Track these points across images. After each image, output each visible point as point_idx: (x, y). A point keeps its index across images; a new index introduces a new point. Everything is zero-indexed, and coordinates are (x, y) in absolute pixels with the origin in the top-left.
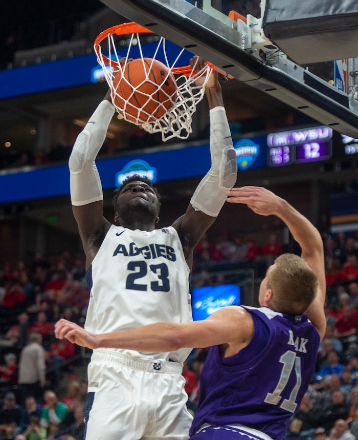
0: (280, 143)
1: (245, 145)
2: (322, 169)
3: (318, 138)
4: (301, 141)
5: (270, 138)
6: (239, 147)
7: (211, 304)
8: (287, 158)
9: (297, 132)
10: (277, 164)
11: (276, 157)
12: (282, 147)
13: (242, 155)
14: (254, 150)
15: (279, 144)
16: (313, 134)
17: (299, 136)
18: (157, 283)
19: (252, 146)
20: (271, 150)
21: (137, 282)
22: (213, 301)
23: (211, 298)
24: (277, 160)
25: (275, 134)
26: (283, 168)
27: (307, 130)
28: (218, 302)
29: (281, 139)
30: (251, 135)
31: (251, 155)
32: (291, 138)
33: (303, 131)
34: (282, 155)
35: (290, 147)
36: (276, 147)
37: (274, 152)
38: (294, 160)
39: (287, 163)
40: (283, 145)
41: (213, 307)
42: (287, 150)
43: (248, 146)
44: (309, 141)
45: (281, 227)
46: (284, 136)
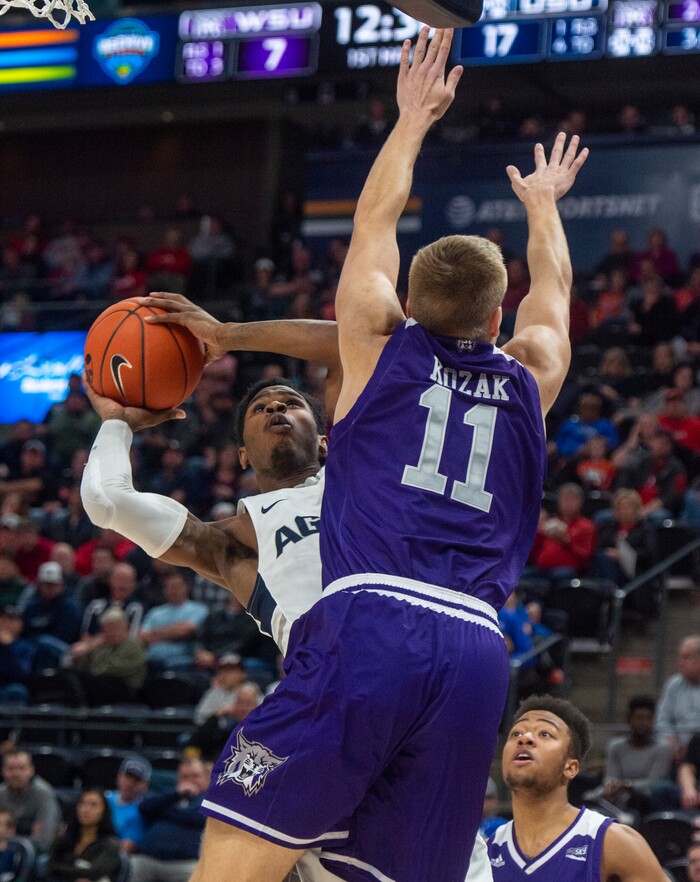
0: (206, 32)
1: (128, 32)
2: (292, 97)
3: (289, 29)
4: (251, 31)
5: (184, 21)
6: (115, 35)
7: (32, 371)
8: (218, 65)
9: (246, 13)
10: (194, 78)
11: (196, 61)
12: (210, 42)
13: (121, 52)
14: (146, 43)
15: (202, 34)
16: (278, 18)
17: (249, 22)
19: (143, 34)
20: (185, 46)
22: (37, 364)
23: (32, 358)
24: (197, 68)
25: (196, 12)
26: (207, 87)
27: (268, 10)
28: (46, 367)
29: (209, 24)
30: (145, 10)
31: (141, 53)
32: (230, 24)
33: (257, 12)
34: (209, 59)
35: (226, 42)
36: (197, 41)
37: (194, 53)
38: (232, 71)
39: (218, 77)
40: (213, 36)
41: (36, 378)
42: (219, 48)
43: (135, 33)
44: (267, 33)
45: (195, 215)
46: (215, 19)
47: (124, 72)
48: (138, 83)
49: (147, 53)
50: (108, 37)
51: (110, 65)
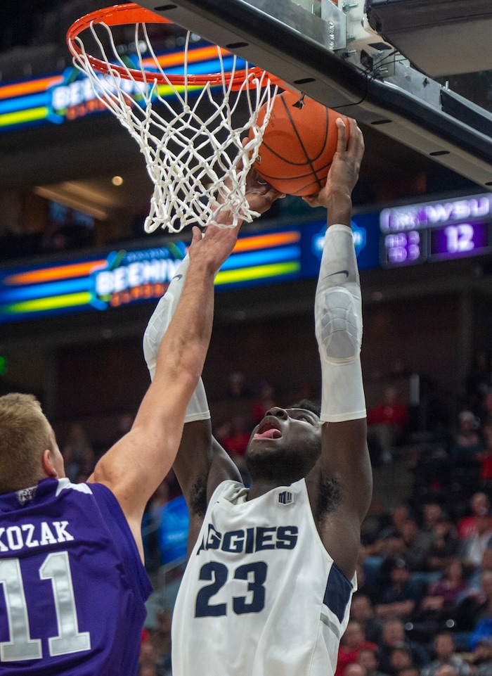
0: (403, 225)
2: (478, 271)
3: (470, 217)
4: (440, 221)
5: (385, 217)
8: (415, 251)
9: (434, 206)
10: (397, 263)
11: (396, 249)
12: (406, 232)
14: (357, 237)
15: (400, 227)
16: (461, 208)
17: (437, 213)
19: (352, 230)
20: (387, 237)
21: (214, 601)
24: (398, 255)
25: (393, 209)
26: (408, 270)
27: (451, 202)
29: (405, 218)
32: (422, 216)
33: (443, 205)
34: (407, 247)
35: (421, 231)
36: (396, 233)
37: (393, 241)
38: (427, 254)
39: (415, 261)
40: (408, 228)
42: (415, 237)
44: (454, 222)
45: (407, 374)
46: (410, 213)
49: (358, 245)
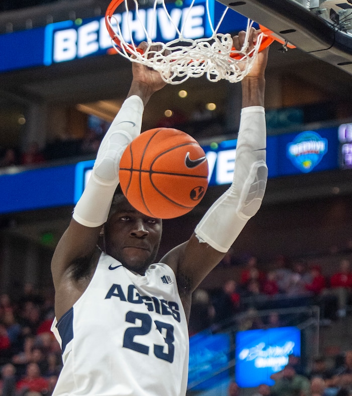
1: (308, 139)
5: (342, 131)
6: (300, 142)
7: (261, 353)
10: (350, 166)
11: (350, 155)
13: (304, 153)
14: (320, 146)
18: (161, 348)
19: (317, 140)
20: (343, 146)
21: (138, 339)
22: (264, 349)
23: (262, 345)
25: (348, 124)
28: (271, 350)
30: (317, 126)
31: (316, 152)
36: (351, 143)
37: (348, 149)
41: (263, 357)
43: (312, 140)
47: (307, 165)
48: (316, 171)
49: (321, 152)
50: (295, 143)
51: (298, 162)
